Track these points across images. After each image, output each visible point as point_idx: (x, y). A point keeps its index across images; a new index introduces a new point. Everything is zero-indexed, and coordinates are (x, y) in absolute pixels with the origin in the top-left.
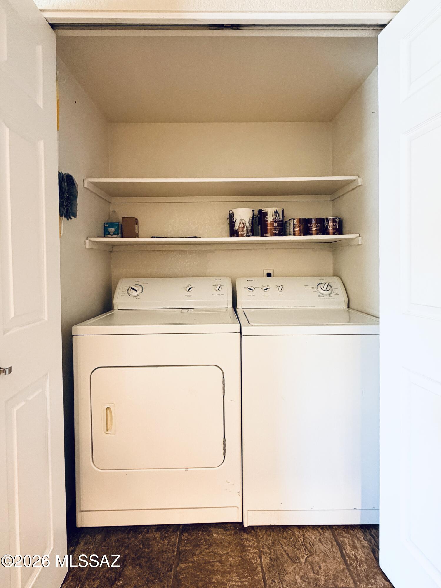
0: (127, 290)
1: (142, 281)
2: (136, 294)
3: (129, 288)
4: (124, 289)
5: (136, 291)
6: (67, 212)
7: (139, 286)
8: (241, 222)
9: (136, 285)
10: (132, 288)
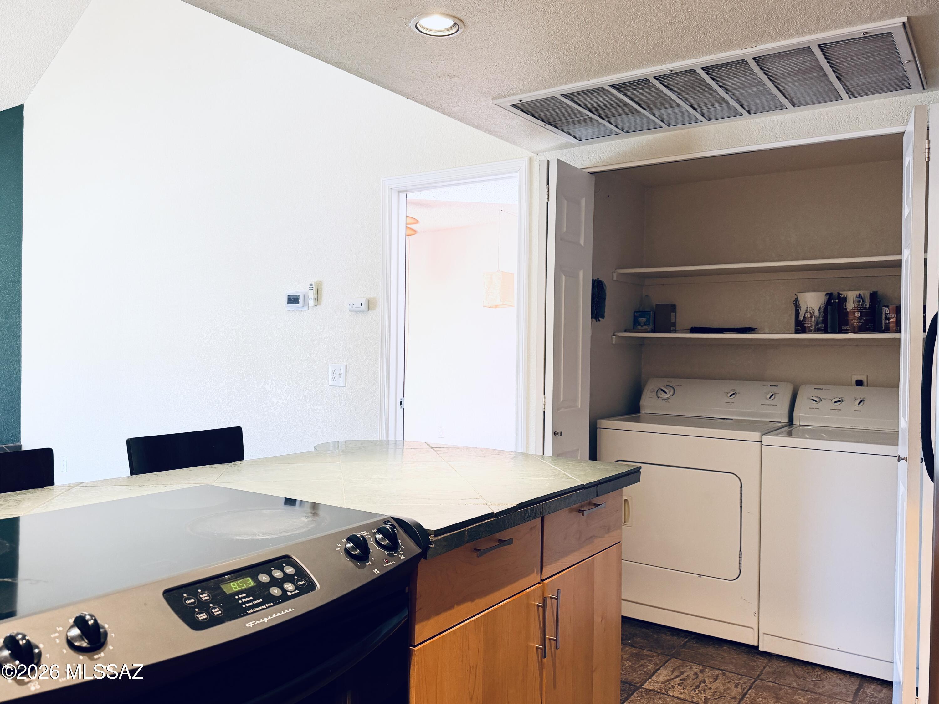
0: (656, 391)
1: (674, 382)
2: (667, 397)
3: (659, 389)
4: (652, 390)
5: (666, 393)
6: (596, 315)
7: (670, 388)
8: (807, 311)
9: (667, 386)
10: (662, 390)
